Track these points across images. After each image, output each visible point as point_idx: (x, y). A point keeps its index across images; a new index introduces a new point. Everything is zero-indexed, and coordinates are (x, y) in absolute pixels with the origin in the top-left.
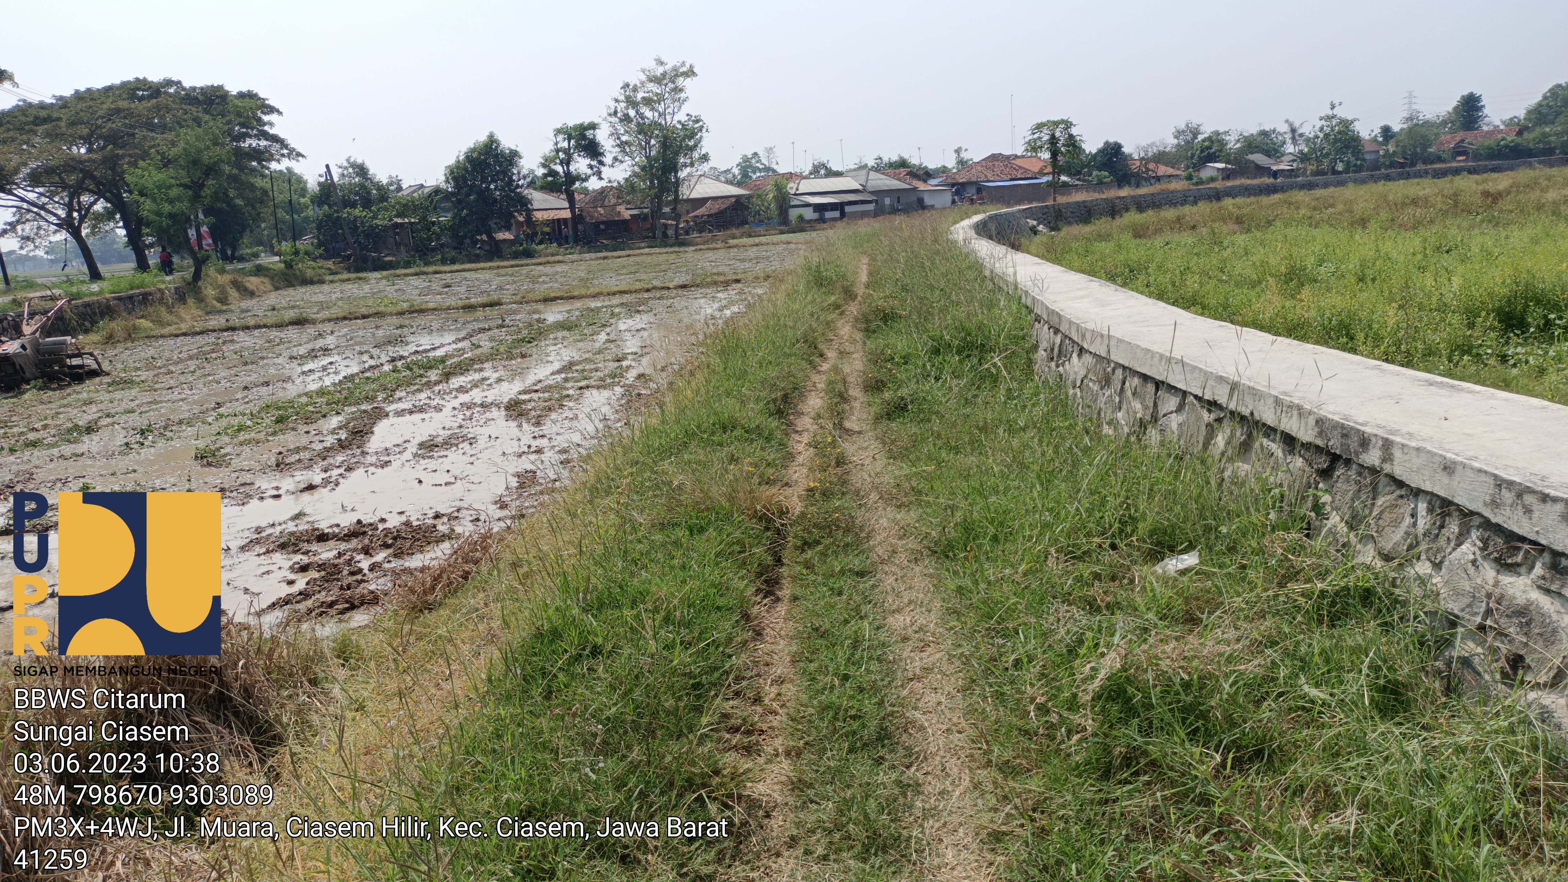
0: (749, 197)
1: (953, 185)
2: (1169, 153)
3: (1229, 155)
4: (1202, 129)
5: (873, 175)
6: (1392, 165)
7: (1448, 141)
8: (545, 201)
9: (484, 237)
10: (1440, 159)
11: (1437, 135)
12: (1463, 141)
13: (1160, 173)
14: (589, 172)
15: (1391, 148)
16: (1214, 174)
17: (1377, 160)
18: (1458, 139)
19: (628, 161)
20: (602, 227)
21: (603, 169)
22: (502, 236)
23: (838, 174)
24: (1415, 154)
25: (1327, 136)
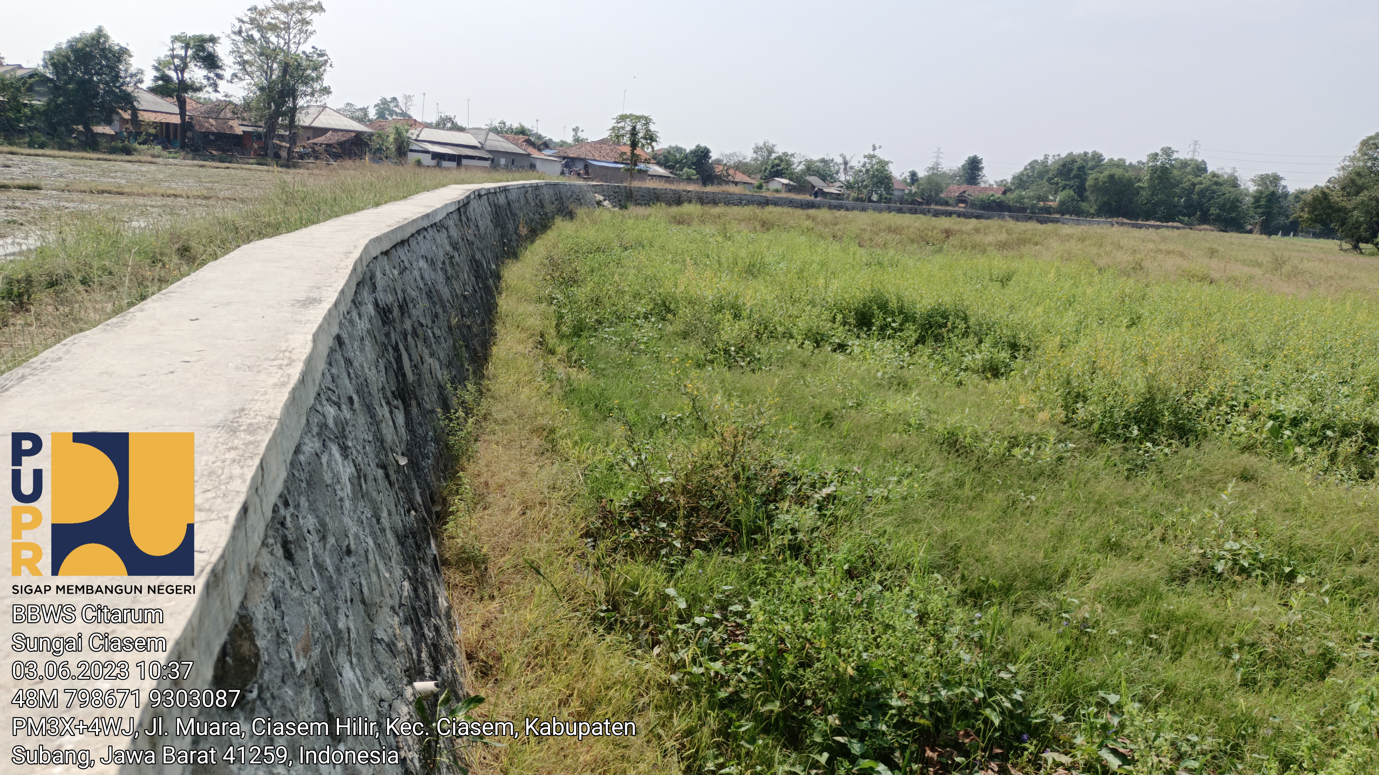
0: (371, 135)
1: (564, 158)
2: (746, 164)
3: (792, 174)
4: (776, 149)
5: (492, 136)
6: (913, 202)
7: (954, 190)
8: (155, 103)
9: (81, 128)
10: (947, 203)
11: (948, 184)
12: (964, 192)
13: (737, 179)
14: (205, 82)
15: (914, 189)
16: (779, 187)
17: (902, 197)
18: (962, 190)
19: (248, 79)
20: (212, 137)
21: (220, 82)
22: (99, 129)
23: (461, 129)
24: (930, 196)
25: (867, 171)
